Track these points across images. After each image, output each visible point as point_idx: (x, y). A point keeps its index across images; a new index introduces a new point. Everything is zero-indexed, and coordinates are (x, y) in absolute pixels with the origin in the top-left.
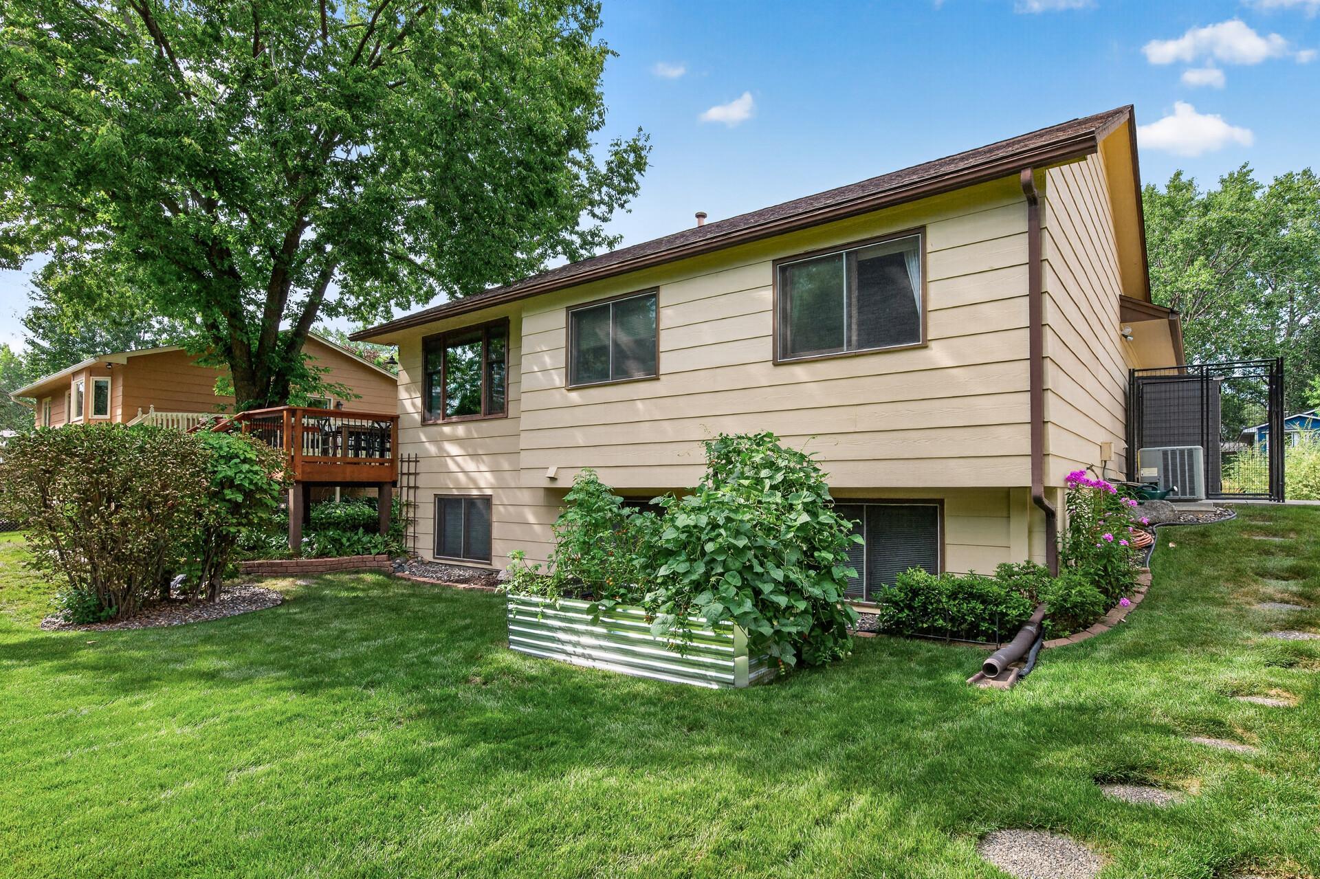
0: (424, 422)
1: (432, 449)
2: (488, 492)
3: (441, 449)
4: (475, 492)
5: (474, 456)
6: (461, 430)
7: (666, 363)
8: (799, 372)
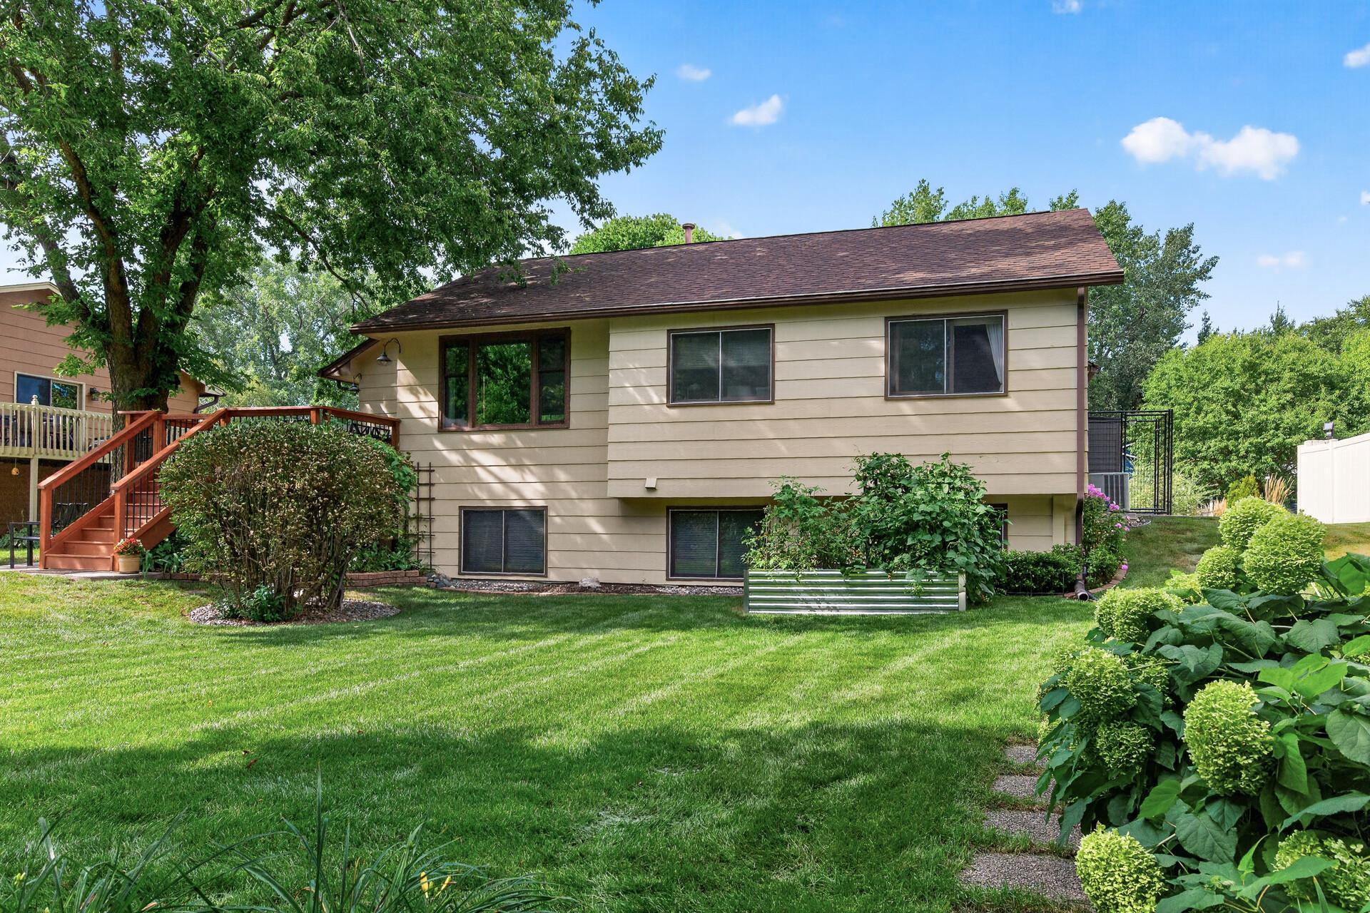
0: (442, 429)
1: (454, 458)
2: (540, 503)
3: (466, 457)
4: (519, 504)
5: (519, 466)
6: (496, 439)
7: (780, 391)
8: (905, 407)
